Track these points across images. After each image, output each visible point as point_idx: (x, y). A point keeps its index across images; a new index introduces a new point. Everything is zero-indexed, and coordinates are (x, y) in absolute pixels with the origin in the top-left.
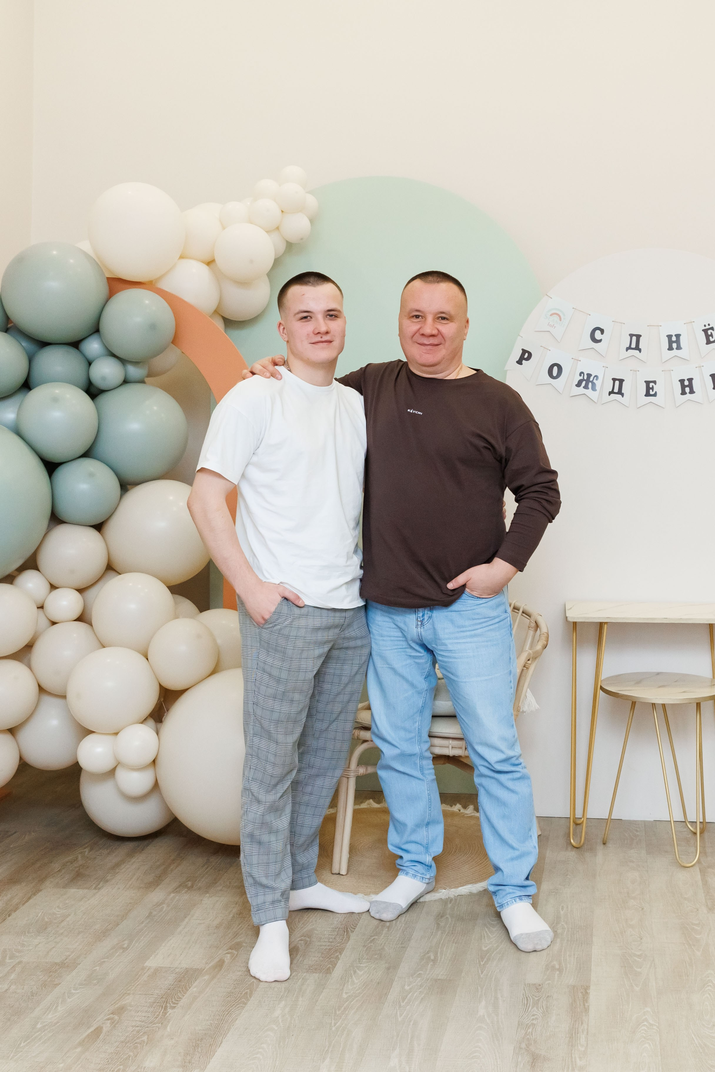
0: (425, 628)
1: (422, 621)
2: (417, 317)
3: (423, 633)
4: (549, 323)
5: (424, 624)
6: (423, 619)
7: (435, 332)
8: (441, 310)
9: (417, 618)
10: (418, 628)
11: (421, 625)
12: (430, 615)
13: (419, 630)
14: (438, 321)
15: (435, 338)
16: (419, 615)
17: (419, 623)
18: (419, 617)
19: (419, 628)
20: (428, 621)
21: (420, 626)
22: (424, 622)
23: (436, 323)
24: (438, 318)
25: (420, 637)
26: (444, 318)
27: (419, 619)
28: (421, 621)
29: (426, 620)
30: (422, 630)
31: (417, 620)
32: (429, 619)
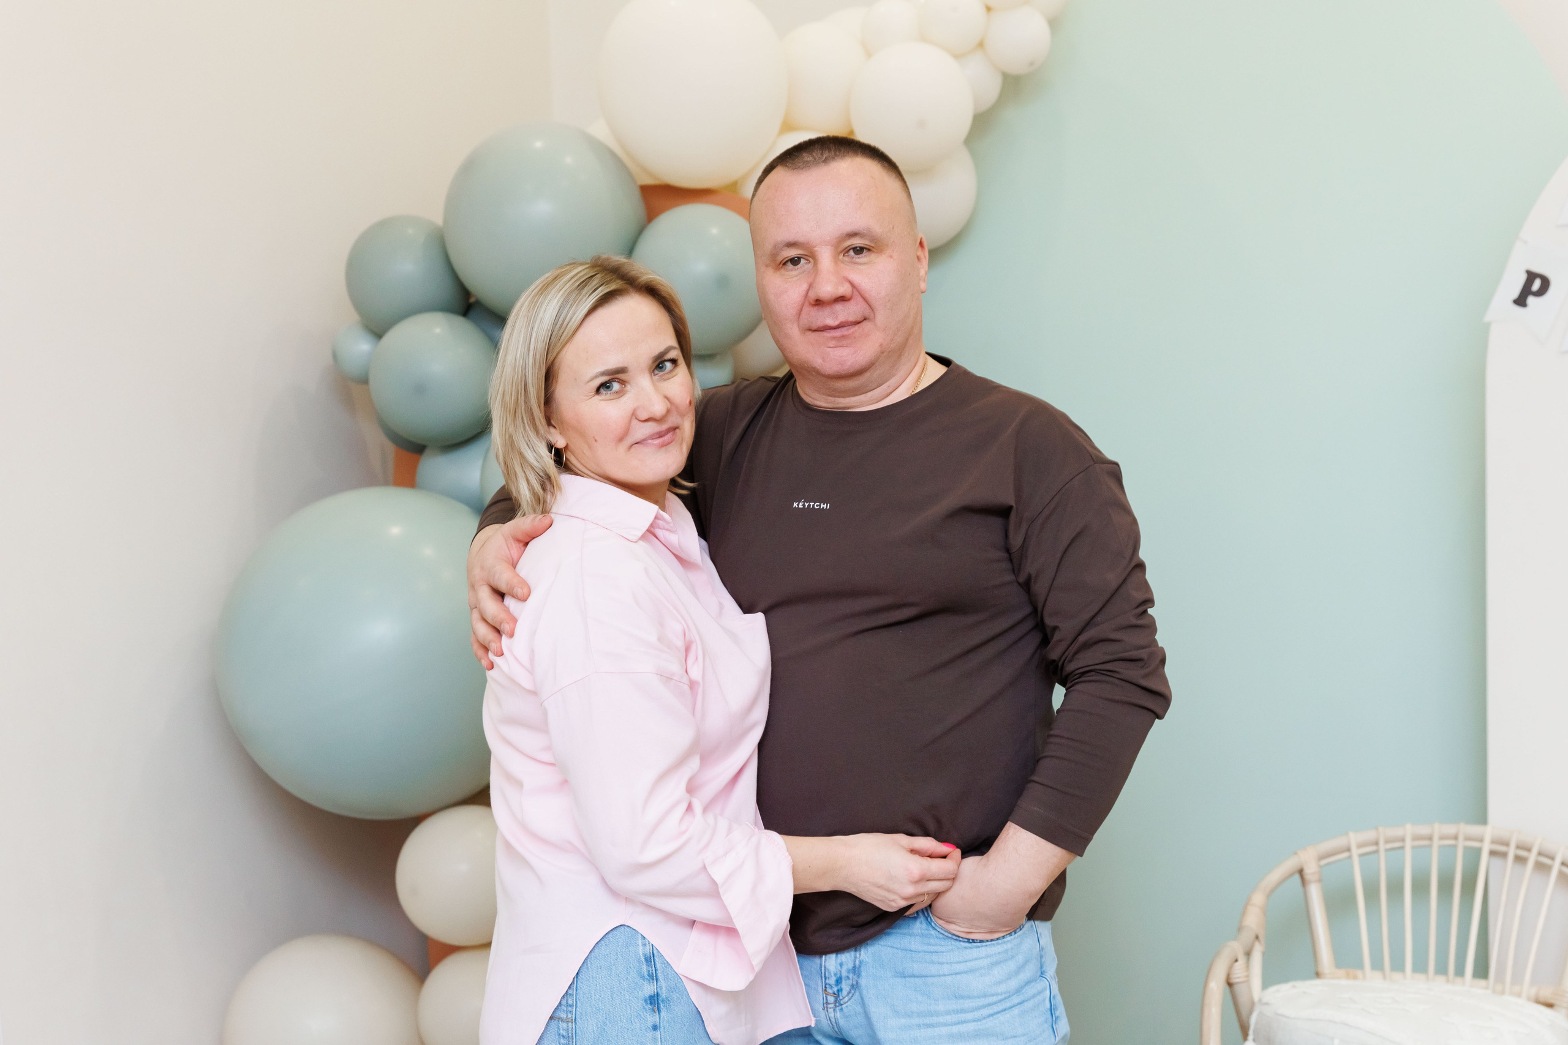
0: (845, 1010)
1: (836, 995)
3: (842, 1022)
5: (842, 1002)
6: (838, 991)
7: (844, 289)
8: (849, 229)
9: (826, 987)
10: (829, 1010)
11: (836, 1001)
12: (855, 983)
13: (832, 1015)
14: (846, 259)
15: (846, 303)
16: (827, 981)
17: (831, 999)
18: (830, 985)
19: (831, 1010)
20: (851, 995)
21: (832, 1006)
22: (841, 998)
23: (842, 265)
24: (846, 251)
25: (836, 1029)
27: (829, 991)
28: (834, 994)
29: (845, 993)
30: (838, 1015)
31: (826, 990)
32: (853, 991)
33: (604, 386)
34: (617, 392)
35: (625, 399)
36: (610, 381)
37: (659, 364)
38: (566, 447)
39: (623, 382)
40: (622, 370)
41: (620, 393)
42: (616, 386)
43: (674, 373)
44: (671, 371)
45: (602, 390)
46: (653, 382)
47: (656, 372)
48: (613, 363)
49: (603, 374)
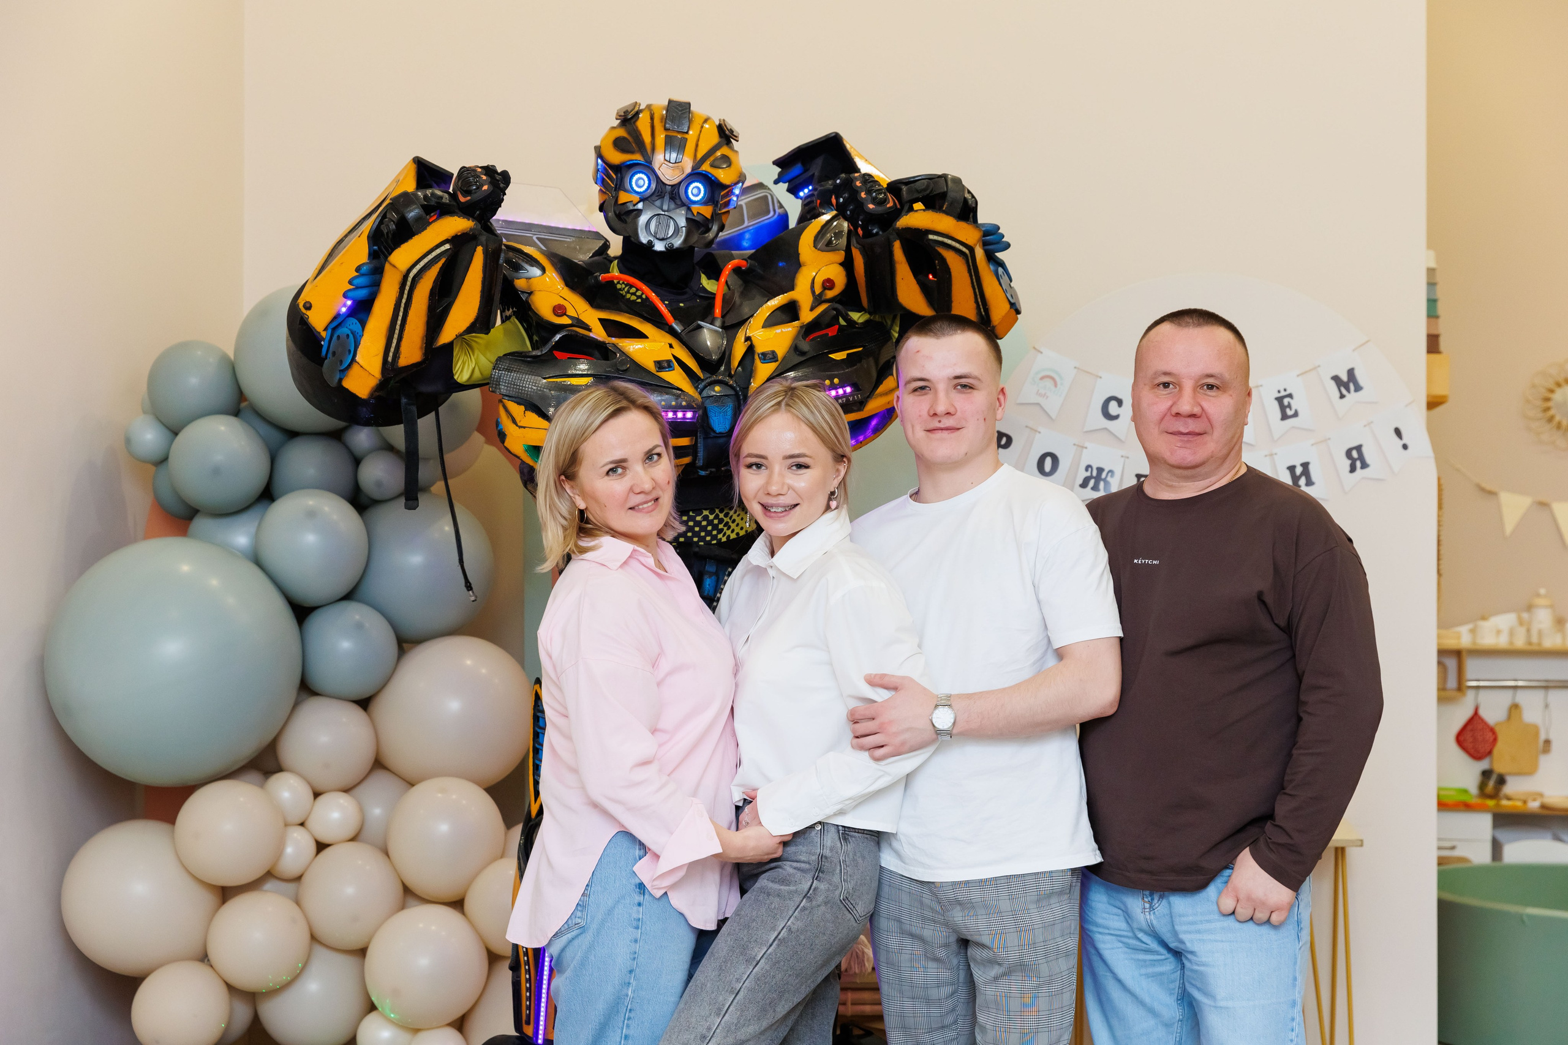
2: (1166, 385)
4: (1038, 390)
7: (1197, 410)
14: (1201, 391)
15: (1196, 420)
23: (1198, 394)
24: (1202, 386)
26: (1211, 387)
33: (612, 470)
34: (620, 475)
35: (626, 478)
36: (616, 467)
37: (650, 456)
38: (586, 509)
39: (624, 468)
40: (624, 461)
41: (622, 475)
42: (620, 470)
43: (659, 463)
44: (656, 461)
45: (610, 473)
46: (644, 468)
47: (647, 461)
48: (618, 455)
49: (612, 462)
